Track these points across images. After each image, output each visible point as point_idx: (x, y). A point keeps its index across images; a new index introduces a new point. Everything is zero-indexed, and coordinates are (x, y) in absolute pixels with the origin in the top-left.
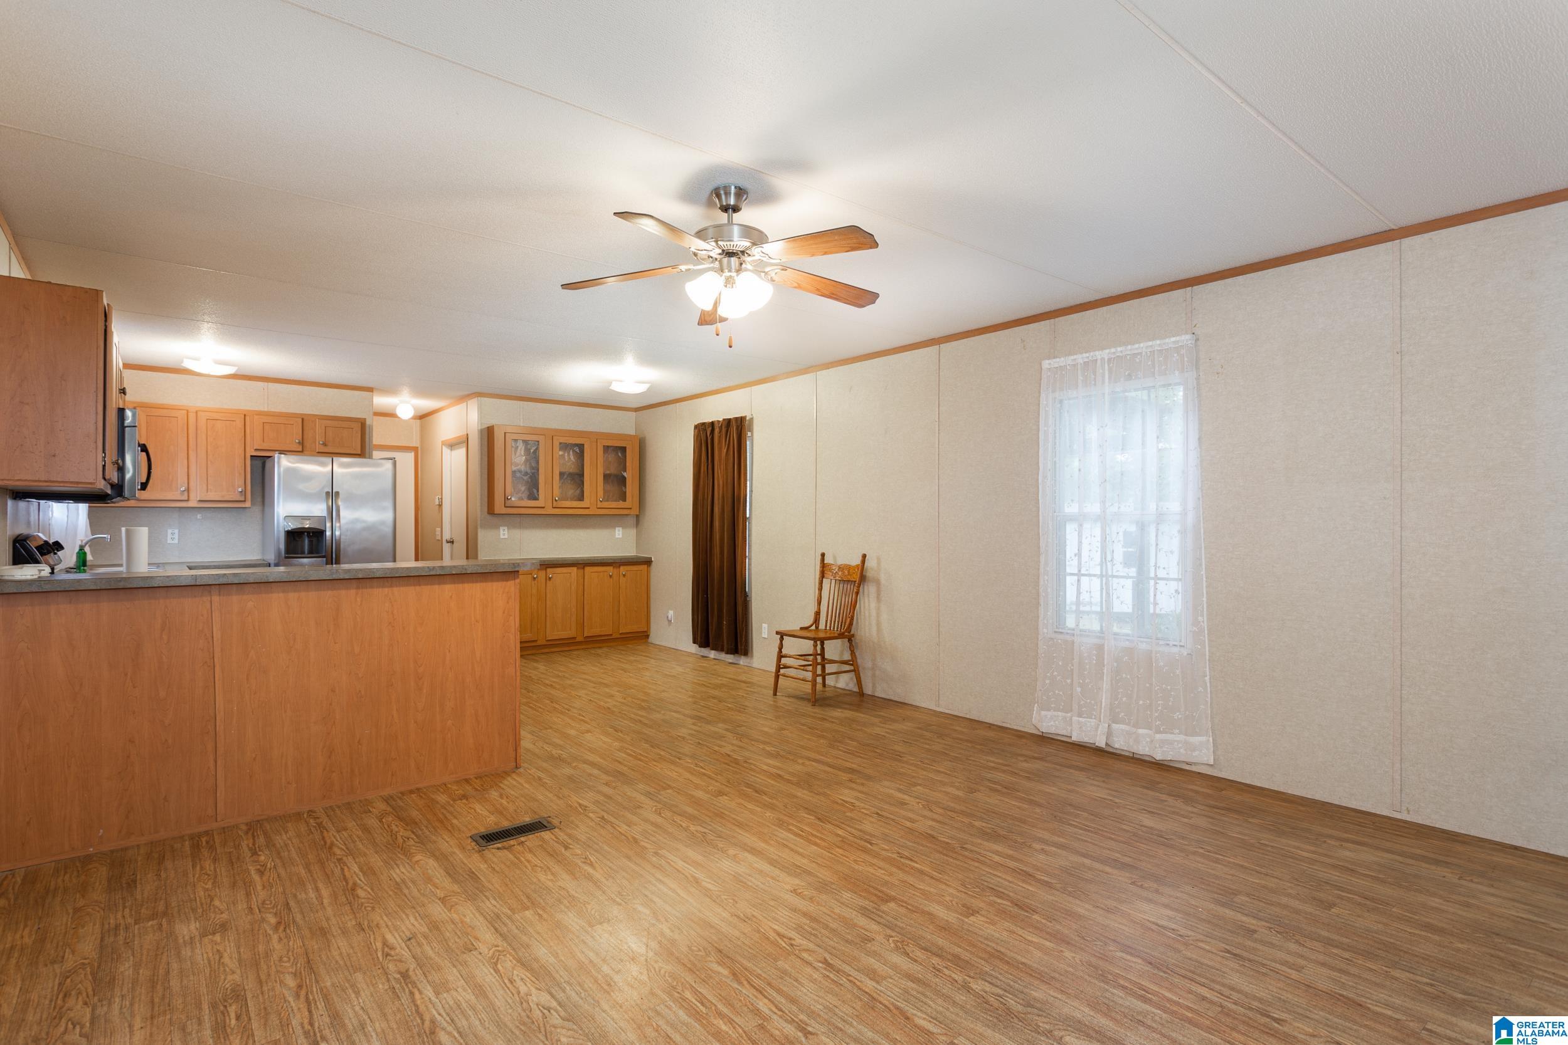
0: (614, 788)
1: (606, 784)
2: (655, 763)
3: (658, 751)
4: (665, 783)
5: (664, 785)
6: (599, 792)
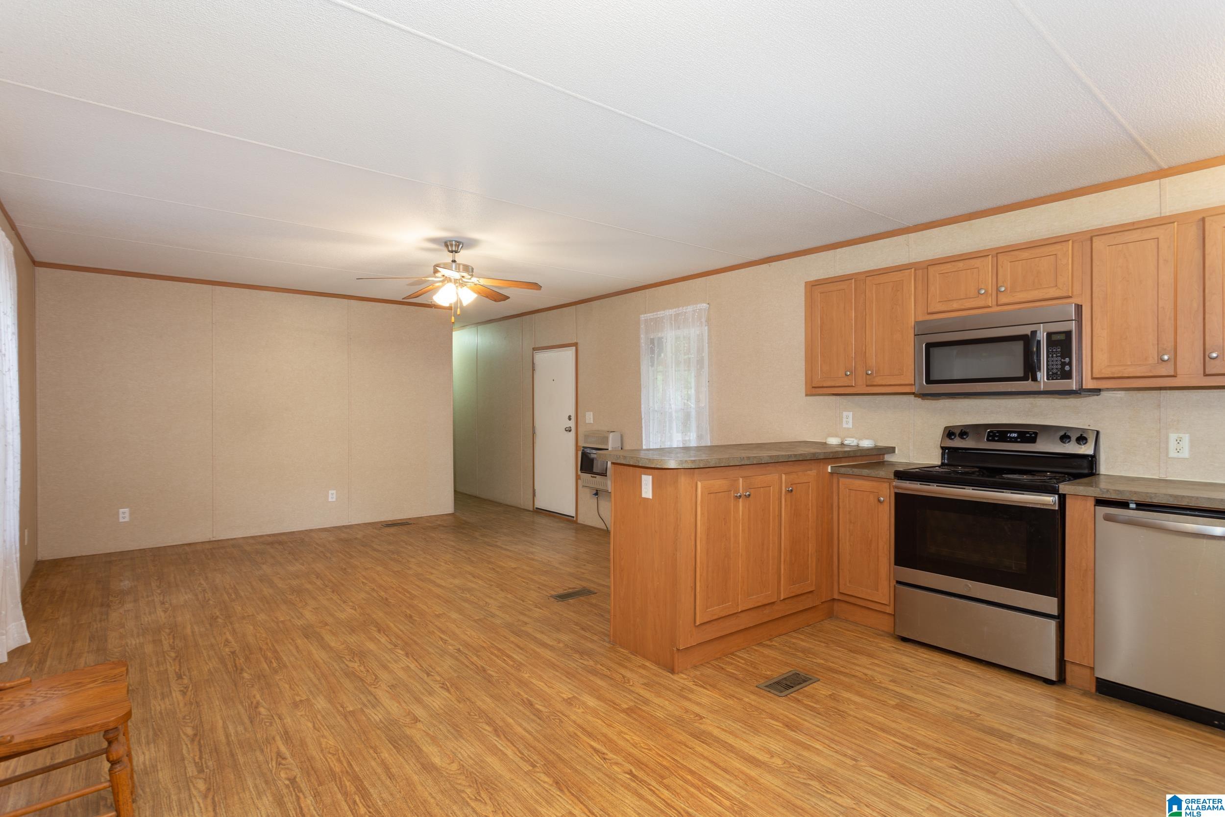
0: (519, 620)
1: (526, 624)
2: (485, 645)
3: (480, 663)
4: (479, 624)
5: (479, 622)
6: (529, 617)
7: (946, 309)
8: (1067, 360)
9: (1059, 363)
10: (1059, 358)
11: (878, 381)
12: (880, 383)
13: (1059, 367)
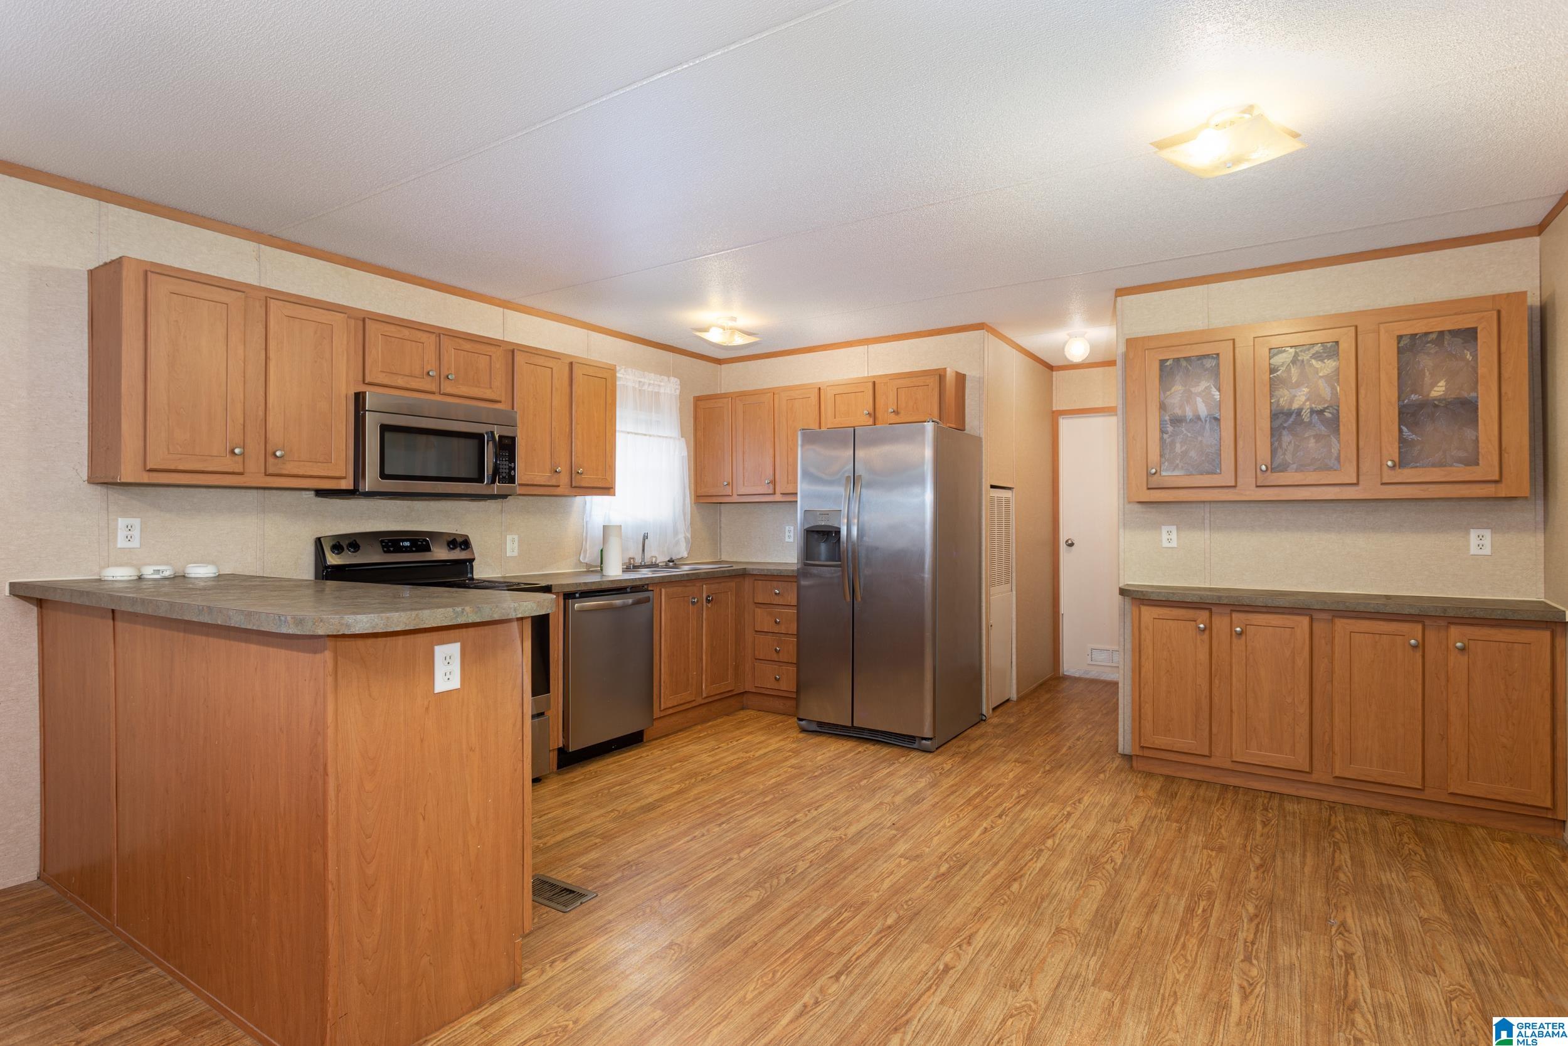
7: (389, 383)
8: (513, 465)
9: (507, 467)
10: (507, 463)
11: (290, 468)
12: (295, 471)
13: (507, 471)
